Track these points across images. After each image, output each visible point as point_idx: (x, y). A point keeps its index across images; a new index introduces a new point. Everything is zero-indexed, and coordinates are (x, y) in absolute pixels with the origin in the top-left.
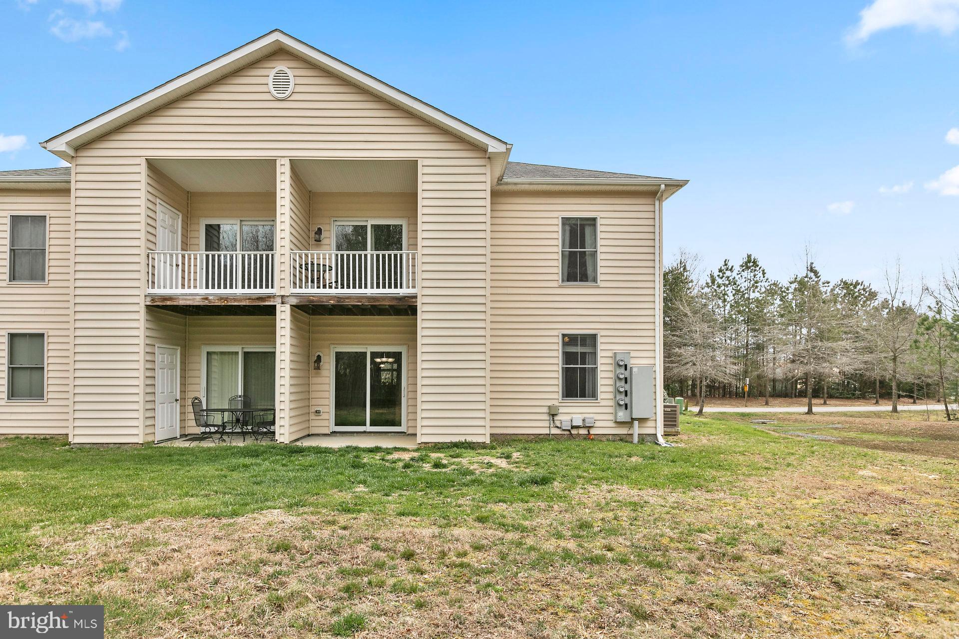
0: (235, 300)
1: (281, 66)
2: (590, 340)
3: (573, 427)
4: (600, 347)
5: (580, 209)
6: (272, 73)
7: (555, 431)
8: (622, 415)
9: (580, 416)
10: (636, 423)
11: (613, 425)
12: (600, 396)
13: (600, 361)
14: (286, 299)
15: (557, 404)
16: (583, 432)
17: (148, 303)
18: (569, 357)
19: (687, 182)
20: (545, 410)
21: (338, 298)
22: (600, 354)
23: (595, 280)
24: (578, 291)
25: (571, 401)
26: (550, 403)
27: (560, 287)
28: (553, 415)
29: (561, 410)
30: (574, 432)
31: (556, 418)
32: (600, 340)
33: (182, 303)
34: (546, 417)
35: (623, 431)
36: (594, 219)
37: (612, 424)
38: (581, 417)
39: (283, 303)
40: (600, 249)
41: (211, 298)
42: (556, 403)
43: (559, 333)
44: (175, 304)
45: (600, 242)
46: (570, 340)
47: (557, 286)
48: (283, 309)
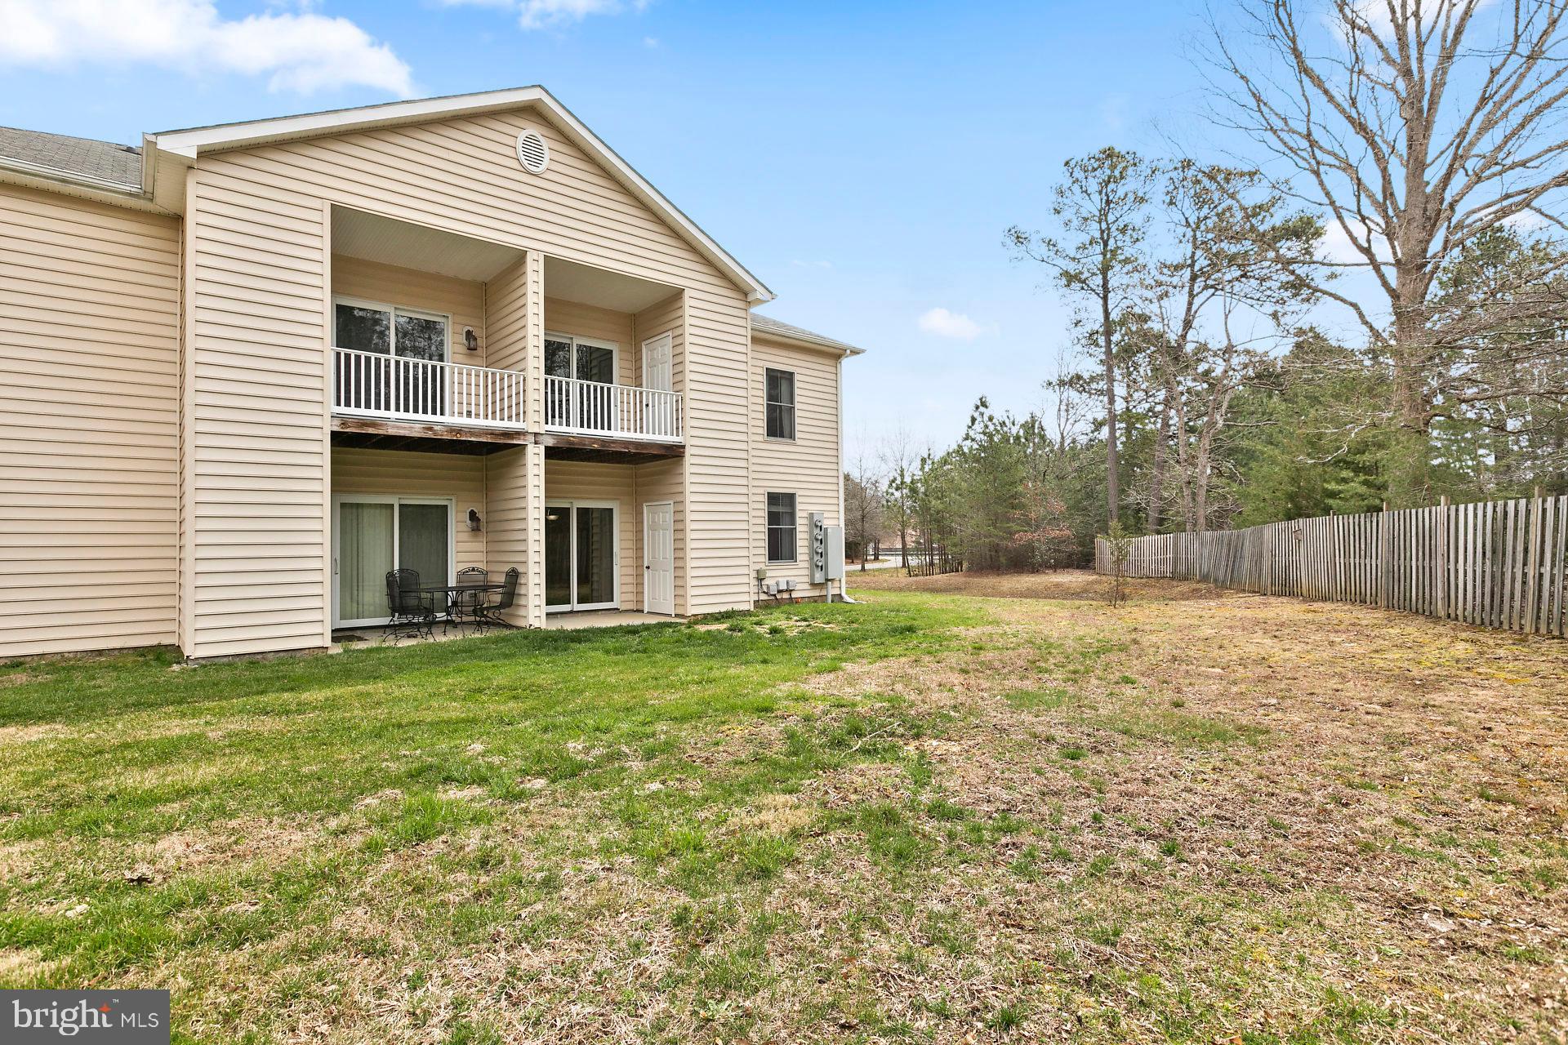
0: (472, 434)
1: (532, 130)
2: (790, 499)
3: (778, 592)
4: (798, 507)
5: (782, 362)
6: (522, 135)
7: (763, 597)
8: (819, 577)
9: (783, 579)
10: (829, 584)
11: (809, 587)
12: (799, 557)
13: (799, 521)
14: (540, 438)
15: (765, 567)
16: (786, 596)
17: (342, 429)
18: (773, 518)
19: (863, 351)
20: (755, 574)
22: (799, 514)
23: (792, 436)
24: (779, 446)
25: (776, 563)
26: (758, 567)
27: (765, 442)
28: (762, 580)
29: (768, 574)
30: (779, 596)
31: (764, 583)
32: (798, 500)
34: (756, 582)
35: (816, 593)
36: (792, 374)
37: (807, 586)
38: (785, 579)
39: (536, 443)
40: (797, 406)
41: (436, 428)
42: (762, 566)
43: (765, 491)
44: (381, 432)
45: (797, 398)
46: (773, 498)
47: (762, 440)
48: (536, 451)
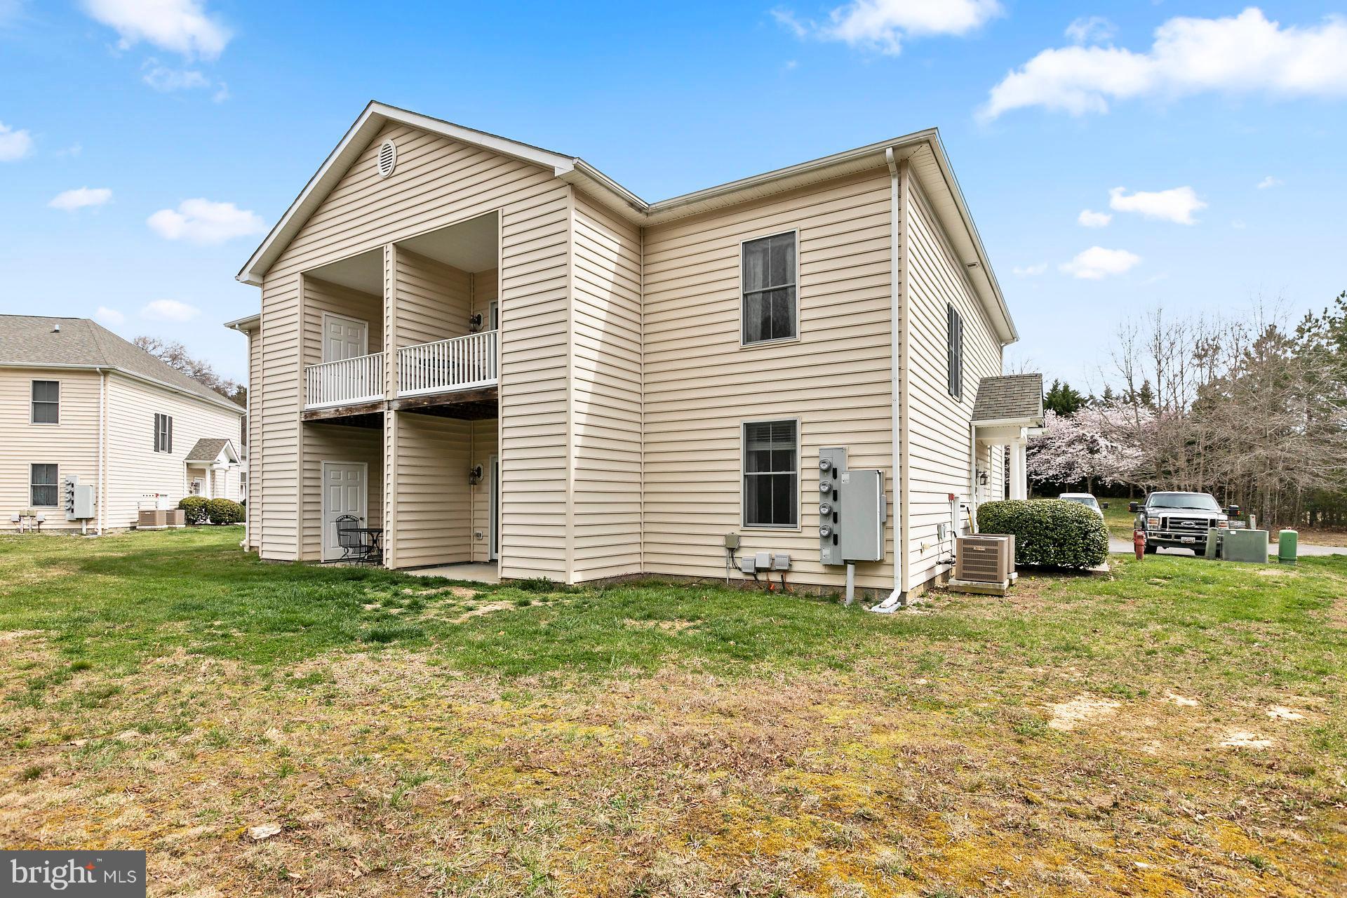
0: (357, 410)
1: (387, 140)
2: (786, 430)
3: (759, 570)
4: (800, 441)
5: (764, 224)
6: (380, 150)
7: (736, 575)
8: (830, 554)
9: (768, 552)
10: (850, 568)
11: (822, 570)
12: (801, 521)
13: (800, 463)
14: (388, 405)
15: (738, 533)
16: (774, 578)
17: (303, 419)
18: (756, 459)
20: (721, 541)
21: (431, 398)
22: (801, 452)
23: (792, 333)
24: (773, 352)
25: (759, 529)
26: (727, 531)
27: (742, 351)
28: (733, 550)
29: (744, 542)
30: (762, 577)
31: (736, 555)
32: (800, 430)
33: (323, 416)
34: (723, 552)
35: (833, 580)
36: (791, 234)
37: (820, 568)
39: (389, 409)
40: (800, 282)
41: (340, 409)
42: (736, 531)
43: (739, 423)
44: (319, 418)
45: (800, 270)
46: (755, 432)
47: (737, 350)
48: (389, 415)
